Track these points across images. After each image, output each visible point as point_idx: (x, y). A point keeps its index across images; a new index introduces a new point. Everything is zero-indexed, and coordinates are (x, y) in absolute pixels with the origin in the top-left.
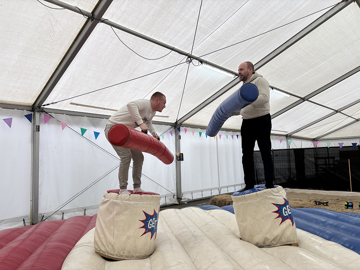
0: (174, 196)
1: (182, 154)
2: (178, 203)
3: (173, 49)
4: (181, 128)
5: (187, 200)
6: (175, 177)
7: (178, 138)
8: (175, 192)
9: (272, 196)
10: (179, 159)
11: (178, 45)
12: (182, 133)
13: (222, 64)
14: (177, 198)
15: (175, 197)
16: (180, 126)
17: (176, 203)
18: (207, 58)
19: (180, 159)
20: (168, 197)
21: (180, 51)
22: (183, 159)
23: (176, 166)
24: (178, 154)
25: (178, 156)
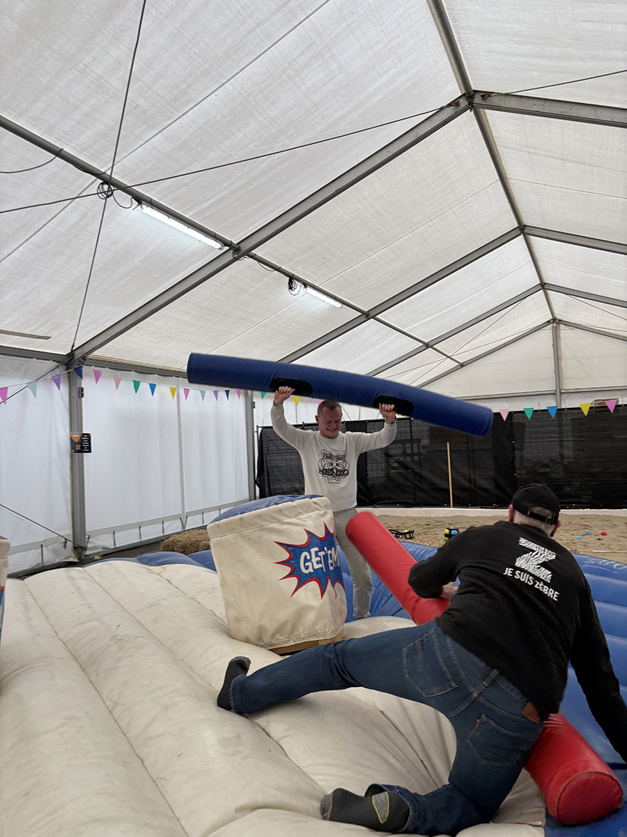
0: (66, 542)
1: (88, 435)
2: (76, 560)
3: (59, 153)
4: (85, 369)
5: (100, 550)
6: (69, 495)
7: (75, 393)
8: (67, 532)
9: (276, 526)
10: (78, 447)
11: (73, 145)
12: (87, 383)
13: (191, 214)
14: (75, 548)
15: (70, 544)
16: (83, 364)
17: (71, 560)
18: (153, 192)
19: (83, 448)
20: (49, 547)
21: (80, 162)
22: (89, 448)
23: (72, 468)
24: (77, 437)
25: (76, 440)
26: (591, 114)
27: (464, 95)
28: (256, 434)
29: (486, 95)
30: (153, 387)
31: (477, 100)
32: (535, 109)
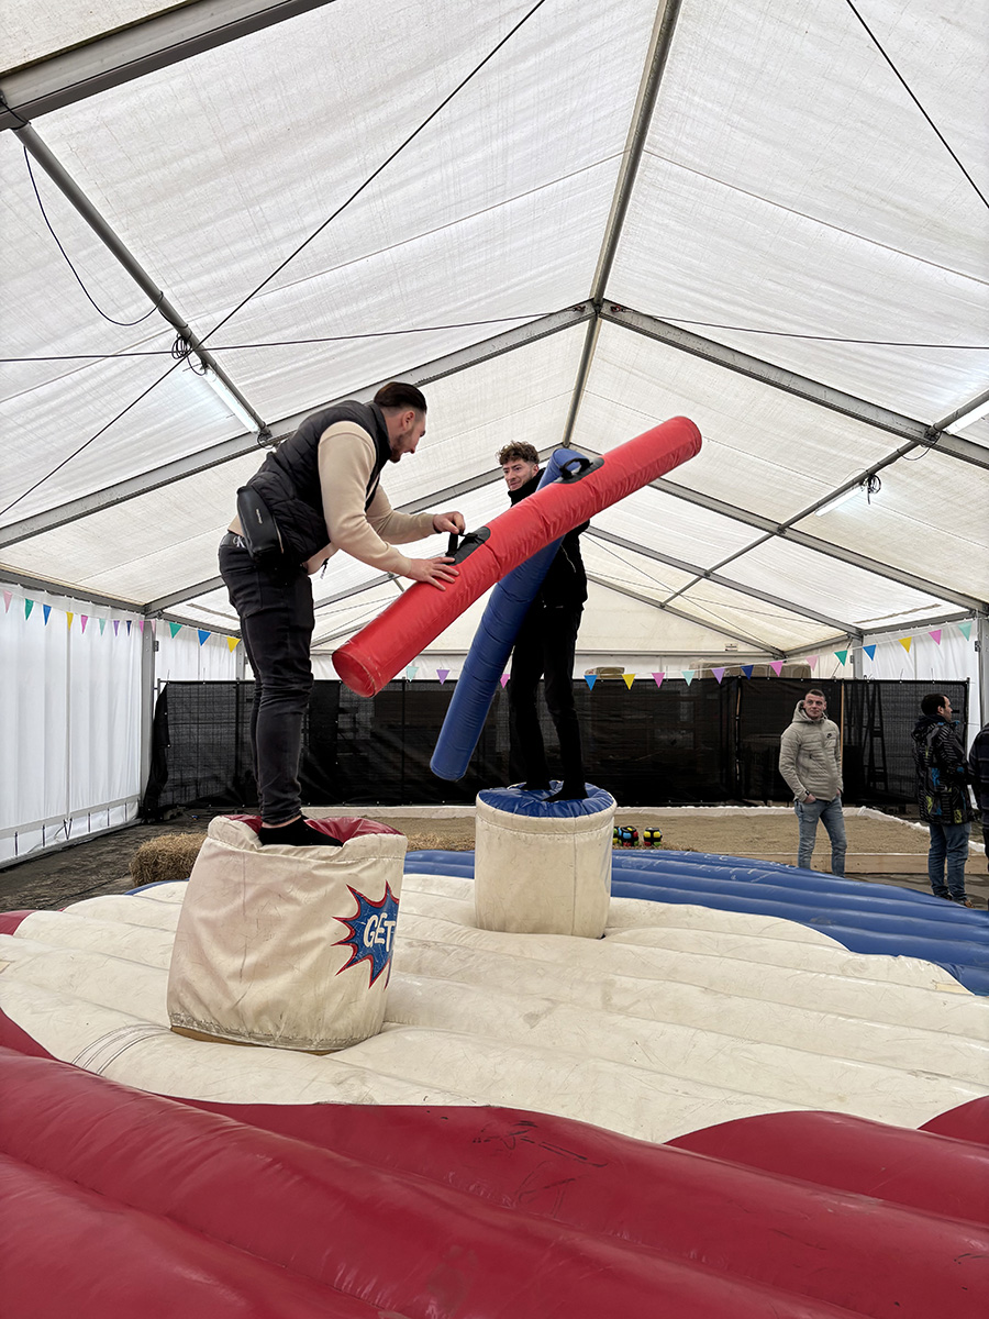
3: (160, 301)
18: (223, 358)
21: (172, 311)
26: (729, 358)
27: (591, 300)
28: (156, 692)
29: (616, 308)
30: (47, 610)
31: (606, 309)
32: (669, 337)
